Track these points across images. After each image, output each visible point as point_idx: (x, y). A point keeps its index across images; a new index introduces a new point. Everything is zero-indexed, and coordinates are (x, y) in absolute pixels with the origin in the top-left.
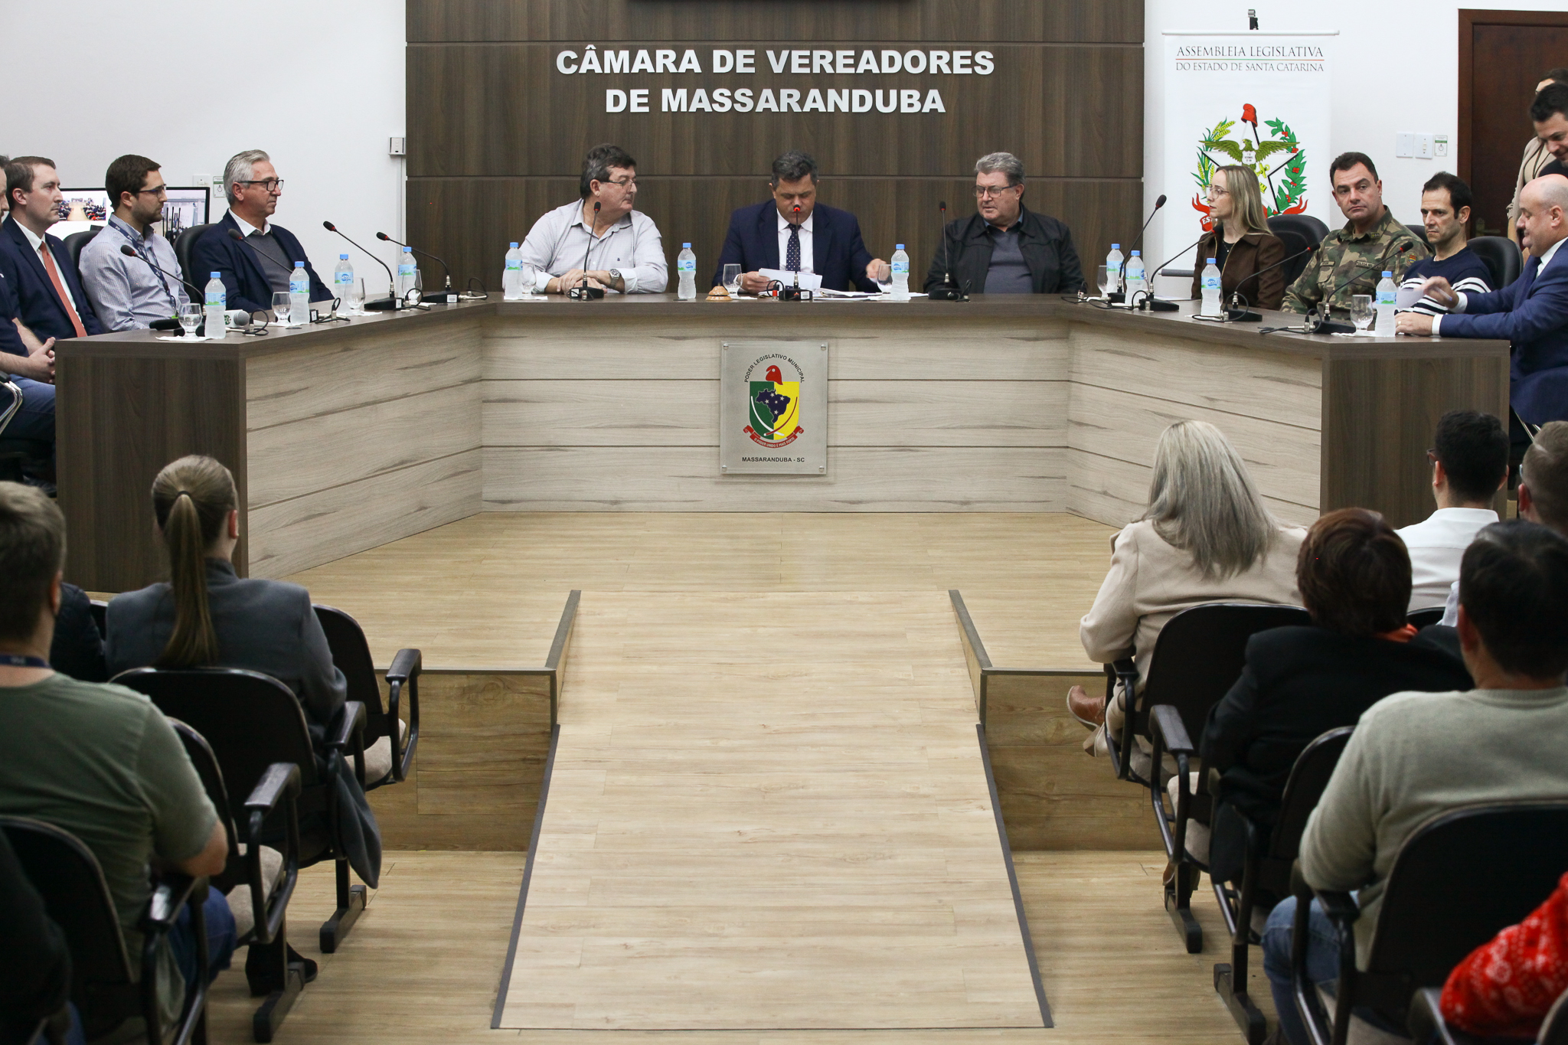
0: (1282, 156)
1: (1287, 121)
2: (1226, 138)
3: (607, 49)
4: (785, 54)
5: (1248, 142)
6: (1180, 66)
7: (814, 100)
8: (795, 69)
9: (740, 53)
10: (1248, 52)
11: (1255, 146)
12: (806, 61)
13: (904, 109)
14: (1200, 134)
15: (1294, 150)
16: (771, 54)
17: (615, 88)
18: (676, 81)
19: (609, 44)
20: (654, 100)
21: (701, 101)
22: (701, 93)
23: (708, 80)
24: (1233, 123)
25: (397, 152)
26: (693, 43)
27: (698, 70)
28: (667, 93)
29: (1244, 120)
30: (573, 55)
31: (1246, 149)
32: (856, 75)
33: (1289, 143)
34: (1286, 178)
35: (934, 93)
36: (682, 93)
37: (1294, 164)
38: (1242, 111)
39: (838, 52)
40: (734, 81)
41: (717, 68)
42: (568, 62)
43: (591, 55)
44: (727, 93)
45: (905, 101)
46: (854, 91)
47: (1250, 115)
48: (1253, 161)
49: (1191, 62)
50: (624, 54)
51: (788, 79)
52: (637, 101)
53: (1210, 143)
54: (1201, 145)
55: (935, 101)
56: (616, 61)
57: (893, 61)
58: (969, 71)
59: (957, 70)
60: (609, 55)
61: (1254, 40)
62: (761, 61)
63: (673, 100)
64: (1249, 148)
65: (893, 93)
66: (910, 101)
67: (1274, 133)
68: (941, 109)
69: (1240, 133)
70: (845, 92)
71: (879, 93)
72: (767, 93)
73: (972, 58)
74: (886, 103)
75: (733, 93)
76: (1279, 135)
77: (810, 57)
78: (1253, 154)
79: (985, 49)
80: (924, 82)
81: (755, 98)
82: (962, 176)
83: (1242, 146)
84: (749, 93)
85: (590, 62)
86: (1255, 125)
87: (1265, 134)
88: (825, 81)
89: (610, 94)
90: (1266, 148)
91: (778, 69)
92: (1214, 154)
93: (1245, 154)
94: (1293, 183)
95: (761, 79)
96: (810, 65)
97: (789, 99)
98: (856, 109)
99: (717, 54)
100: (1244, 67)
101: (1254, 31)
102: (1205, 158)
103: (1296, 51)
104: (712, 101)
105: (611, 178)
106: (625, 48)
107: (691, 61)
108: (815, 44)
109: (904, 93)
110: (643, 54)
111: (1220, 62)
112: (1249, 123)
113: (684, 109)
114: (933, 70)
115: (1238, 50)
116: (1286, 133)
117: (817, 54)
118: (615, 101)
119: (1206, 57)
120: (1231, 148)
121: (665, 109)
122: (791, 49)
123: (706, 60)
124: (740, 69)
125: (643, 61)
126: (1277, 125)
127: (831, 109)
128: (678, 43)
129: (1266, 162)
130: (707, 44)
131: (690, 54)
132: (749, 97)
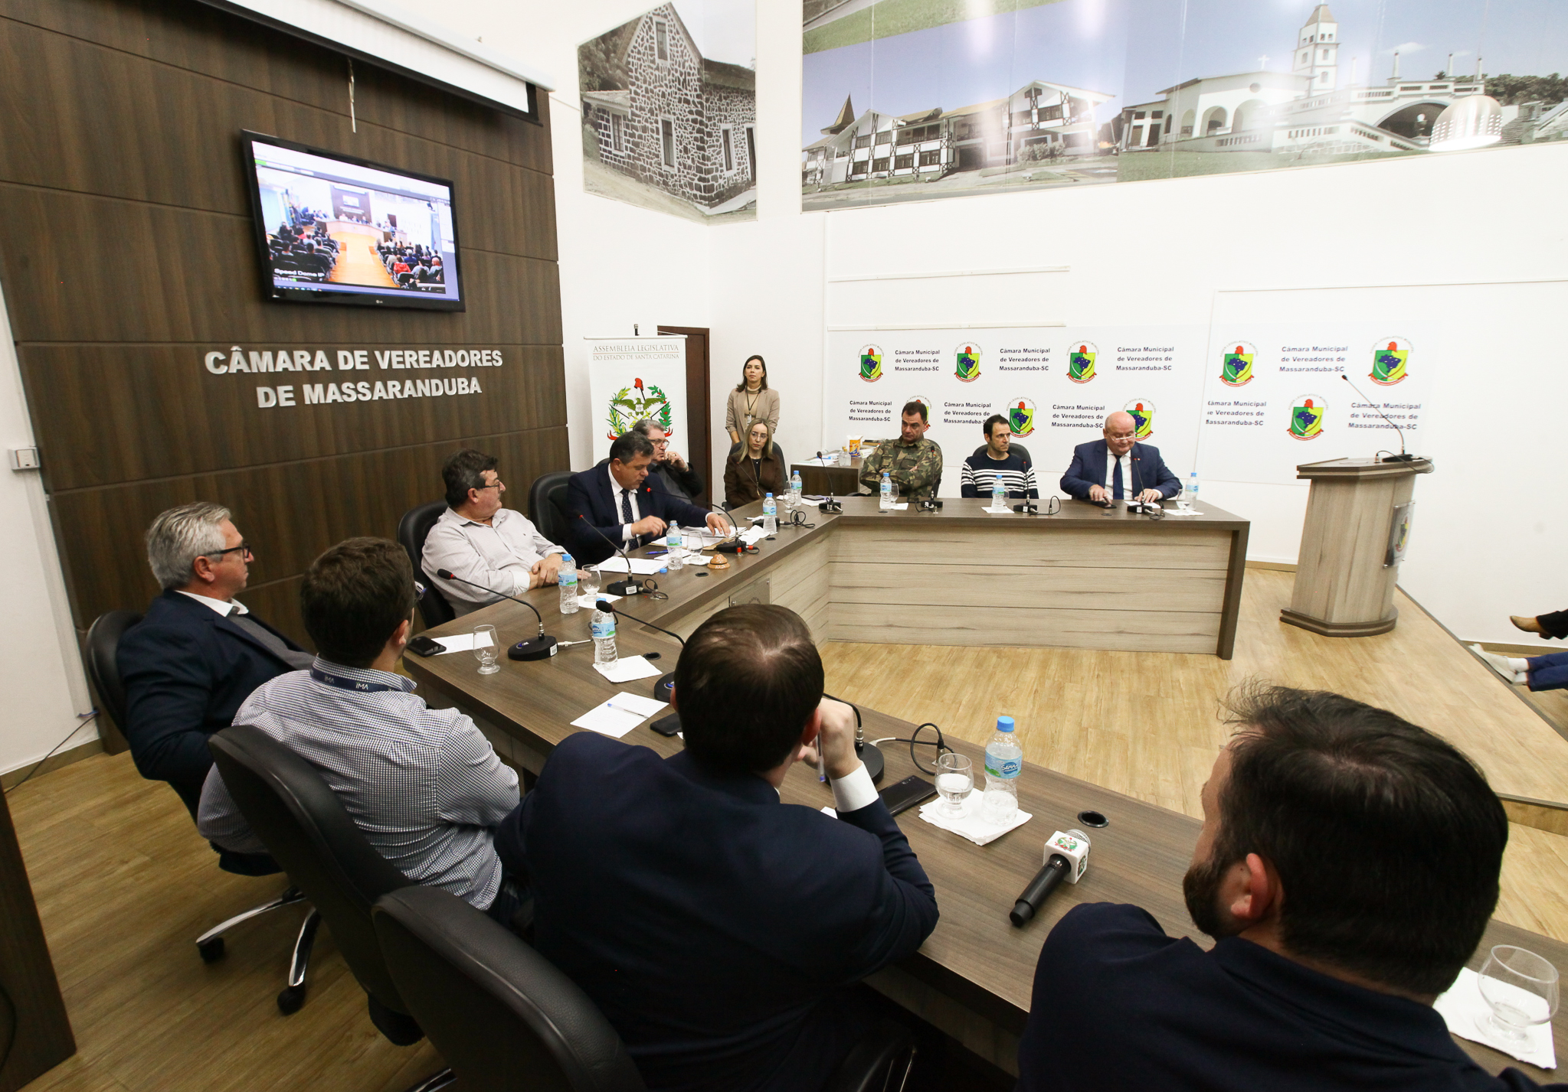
0: (658, 406)
1: (660, 387)
2: (625, 398)
3: (252, 350)
4: (387, 353)
5: (639, 399)
6: (596, 358)
7: (409, 390)
8: (395, 366)
9: (357, 353)
10: (636, 348)
11: (643, 401)
12: (401, 359)
13: (461, 392)
14: (611, 396)
15: (665, 402)
16: (377, 353)
17: (264, 386)
18: (313, 378)
19: (253, 345)
20: (298, 395)
21: (333, 394)
22: (332, 387)
23: (336, 376)
24: (629, 389)
25: (28, 465)
26: (322, 345)
27: (328, 368)
28: (307, 388)
29: (636, 387)
30: (221, 357)
31: (637, 404)
32: (431, 369)
33: (662, 398)
34: (661, 418)
35: (474, 381)
36: (319, 387)
37: (664, 410)
38: (635, 382)
39: (420, 352)
40: (355, 376)
41: (342, 366)
42: (217, 363)
43: (237, 356)
44: (352, 386)
45: (460, 386)
46: (432, 381)
47: (639, 384)
48: (642, 410)
49: (603, 356)
50: (268, 356)
51: (391, 374)
52: (284, 396)
53: (616, 402)
54: (612, 403)
55: (475, 386)
56: (263, 362)
57: (454, 358)
58: (490, 364)
59: (486, 364)
60: (254, 355)
61: (636, 342)
62: (372, 361)
63: (313, 394)
64: (639, 402)
65: (453, 380)
66: (463, 386)
67: (653, 394)
68: (479, 391)
69: (633, 395)
70: (427, 381)
71: (446, 381)
72: (379, 385)
73: (491, 355)
74: (451, 388)
75: (356, 386)
76: (656, 394)
77: (403, 356)
78: (642, 406)
79: (496, 349)
80: (469, 372)
81: (372, 389)
82: (493, 434)
83: (635, 402)
84: (367, 385)
85: (237, 363)
86: (642, 390)
87: (648, 394)
88: (413, 374)
89: (261, 391)
90: (649, 402)
91: (384, 365)
92: (619, 407)
93: (637, 406)
94: (665, 420)
95: (374, 374)
96: (403, 362)
97: (394, 389)
98: (435, 394)
99: (341, 354)
100: (634, 357)
101: (637, 337)
102: (613, 411)
103: (664, 347)
104: (342, 393)
105: (487, 483)
106: (268, 349)
107: (321, 361)
108: (405, 346)
109: (460, 380)
110: (283, 355)
111: (620, 355)
112: (639, 389)
113: (322, 401)
114: (473, 365)
115: (631, 348)
116: (660, 393)
117: (407, 353)
118: (267, 398)
119: (611, 352)
120: (630, 404)
121: (307, 402)
122: (390, 349)
123: (333, 359)
124: (359, 367)
125: (283, 361)
126: (654, 389)
127: (420, 395)
128: (310, 345)
129: (648, 410)
130: (333, 346)
131: (320, 355)
132: (368, 388)
